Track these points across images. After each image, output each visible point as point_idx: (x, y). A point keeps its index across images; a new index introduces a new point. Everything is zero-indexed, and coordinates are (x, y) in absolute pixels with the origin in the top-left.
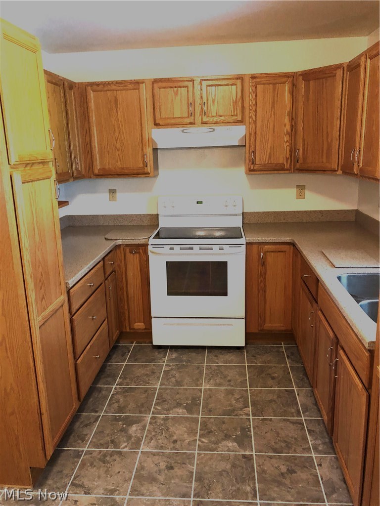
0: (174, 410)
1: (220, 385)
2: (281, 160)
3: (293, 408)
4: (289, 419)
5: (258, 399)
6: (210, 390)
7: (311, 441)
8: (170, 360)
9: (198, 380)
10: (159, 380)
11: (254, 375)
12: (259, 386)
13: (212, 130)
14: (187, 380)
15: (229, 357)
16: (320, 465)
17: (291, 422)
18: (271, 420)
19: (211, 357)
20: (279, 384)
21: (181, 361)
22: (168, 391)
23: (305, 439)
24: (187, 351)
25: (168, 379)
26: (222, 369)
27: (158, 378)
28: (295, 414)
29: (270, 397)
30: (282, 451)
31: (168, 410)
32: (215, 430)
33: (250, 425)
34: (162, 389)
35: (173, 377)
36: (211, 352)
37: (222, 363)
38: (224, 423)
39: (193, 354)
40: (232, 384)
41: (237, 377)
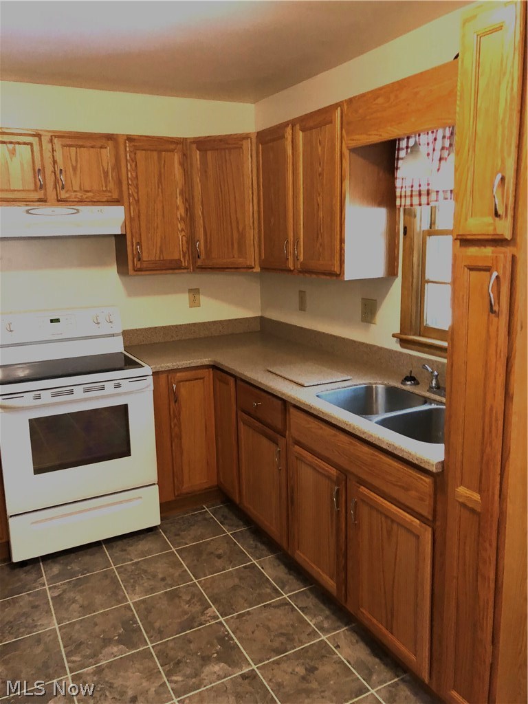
0: (104, 652)
1: (153, 590)
2: (177, 255)
3: (267, 587)
4: (270, 604)
5: (216, 591)
6: (143, 601)
7: (311, 621)
8: (53, 579)
9: (115, 593)
10: (52, 615)
11: (193, 560)
12: (207, 573)
13: (76, 211)
14: (99, 599)
15: (143, 545)
16: (338, 647)
17: (275, 607)
18: (248, 613)
19: (116, 555)
20: (232, 562)
21: (73, 574)
22: (77, 627)
23: (302, 621)
24: (72, 556)
25: (67, 609)
26: (145, 567)
27: (48, 611)
28: (273, 595)
29: (230, 583)
30: (286, 648)
31: (95, 655)
32: (184, 657)
33: (227, 631)
34: (64, 627)
35: (73, 602)
36: (112, 547)
37: (138, 558)
38: (190, 642)
39: (86, 559)
40: (169, 583)
41: (171, 570)
